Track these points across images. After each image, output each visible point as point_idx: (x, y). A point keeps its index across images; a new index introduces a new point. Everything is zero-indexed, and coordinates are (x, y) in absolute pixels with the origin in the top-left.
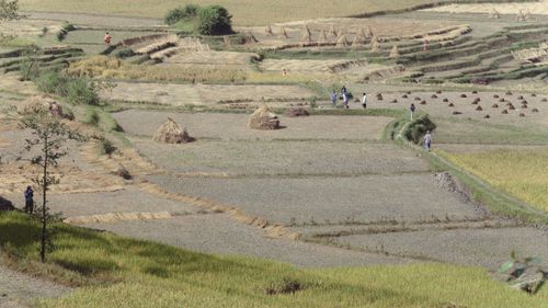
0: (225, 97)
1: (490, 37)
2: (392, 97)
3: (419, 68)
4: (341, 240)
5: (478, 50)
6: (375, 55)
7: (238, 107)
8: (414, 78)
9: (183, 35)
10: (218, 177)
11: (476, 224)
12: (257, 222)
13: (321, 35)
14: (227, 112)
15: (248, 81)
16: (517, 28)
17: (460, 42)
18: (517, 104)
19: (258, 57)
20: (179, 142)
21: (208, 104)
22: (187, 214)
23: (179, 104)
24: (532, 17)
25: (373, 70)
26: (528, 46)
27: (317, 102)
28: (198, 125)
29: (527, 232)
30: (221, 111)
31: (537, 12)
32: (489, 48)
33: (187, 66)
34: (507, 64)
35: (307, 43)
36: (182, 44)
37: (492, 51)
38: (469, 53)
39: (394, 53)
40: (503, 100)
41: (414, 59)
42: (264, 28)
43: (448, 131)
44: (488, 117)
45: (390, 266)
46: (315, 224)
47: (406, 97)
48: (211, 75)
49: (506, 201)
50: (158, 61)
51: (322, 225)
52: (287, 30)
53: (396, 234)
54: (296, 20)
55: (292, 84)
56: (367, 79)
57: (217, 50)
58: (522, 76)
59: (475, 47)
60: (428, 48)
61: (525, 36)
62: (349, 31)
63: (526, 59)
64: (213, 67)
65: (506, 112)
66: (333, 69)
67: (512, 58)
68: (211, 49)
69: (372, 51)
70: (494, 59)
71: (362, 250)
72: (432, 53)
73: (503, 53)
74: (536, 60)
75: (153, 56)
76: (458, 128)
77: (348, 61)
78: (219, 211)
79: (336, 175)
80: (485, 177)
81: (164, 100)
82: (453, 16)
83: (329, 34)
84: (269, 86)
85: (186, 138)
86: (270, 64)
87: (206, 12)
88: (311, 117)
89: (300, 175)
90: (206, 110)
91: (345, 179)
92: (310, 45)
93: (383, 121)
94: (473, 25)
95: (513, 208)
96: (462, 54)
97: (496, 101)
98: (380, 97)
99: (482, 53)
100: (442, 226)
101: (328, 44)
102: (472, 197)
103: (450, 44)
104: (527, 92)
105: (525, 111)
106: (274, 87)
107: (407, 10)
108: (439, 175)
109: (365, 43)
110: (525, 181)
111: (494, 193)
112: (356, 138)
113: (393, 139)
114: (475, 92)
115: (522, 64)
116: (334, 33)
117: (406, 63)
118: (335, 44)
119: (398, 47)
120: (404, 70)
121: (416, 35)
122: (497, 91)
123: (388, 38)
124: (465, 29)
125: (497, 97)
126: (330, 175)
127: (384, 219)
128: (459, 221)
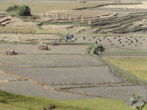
0: (28, 39)
1: (124, 17)
2: (89, 38)
3: (99, 28)
4: (70, 90)
5: (120, 22)
6: (83, 23)
7: (33, 42)
8: (97, 32)
9: (13, 16)
10: (26, 68)
11: (119, 85)
12: (40, 84)
13: (63, 16)
14: (29, 44)
15: (36, 33)
16: (134, 14)
17: (114, 19)
18: (134, 41)
19: (40, 24)
20: (11, 55)
21: (22, 41)
22: (14, 81)
23: (12, 41)
24: (140, 10)
25: (82, 29)
26: (138, 20)
27: (62, 40)
28: (18, 49)
29: (138, 87)
30: (27, 44)
31: (142, 8)
32: (124, 21)
33: (14, 27)
34: (131, 27)
35: (58, 19)
36: (13, 19)
37: (125, 22)
38: (117, 23)
39: (89, 23)
40: (129, 40)
41: (97, 25)
42: (42, 13)
43: (109, 51)
44: (124, 46)
45: (88, 100)
46: (61, 84)
47: (94, 38)
48: (23, 31)
49: (130, 76)
50: (4, 25)
51: (64, 85)
52: (51, 14)
53: (90, 88)
54: (54, 11)
55: (53, 34)
56: (80, 32)
57: (25, 21)
58: (136, 31)
59: (119, 20)
60: (102, 21)
61: (137, 16)
62: (73, 14)
63: (137, 25)
64: (24, 27)
65: (130, 44)
66: (67, 28)
67: (132, 24)
68: (23, 21)
69: (82, 22)
70: (126, 25)
71: (78, 94)
72: (103, 23)
73: (129, 22)
74: (141, 25)
75: (2, 24)
76: (113, 50)
77: (73, 25)
78: (26, 80)
79: (69, 67)
80: (122, 67)
81: (6, 39)
82: (111, 9)
83: (66, 16)
84: (44, 35)
85: (14, 53)
86: (44, 26)
87: (21, 8)
88: (59, 46)
89: (55, 67)
90: (21, 43)
91: (72, 68)
92: (59, 20)
93: (86, 47)
94: (118, 12)
95: (133, 79)
96: (114, 23)
97: (127, 40)
98: (84, 38)
99: (121, 23)
100: (107, 85)
101: (66, 19)
102: (118, 75)
103: (110, 19)
104: (138, 37)
105: (137, 44)
106: (46, 35)
107: (94, 7)
108: (106, 67)
109: (79, 19)
110: (137, 69)
111: (126, 73)
112: (76, 53)
113: (89, 54)
114: (119, 37)
115: (136, 26)
116: (68, 15)
117: (94, 26)
118: (68, 19)
119: (91, 20)
120: (93, 29)
121: (97, 16)
122: (127, 36)
123: (87, 17)
124: (115, 14)
125: (127, 38)
126: (66, 67)
127: (86, 83)
128: (113, 83)
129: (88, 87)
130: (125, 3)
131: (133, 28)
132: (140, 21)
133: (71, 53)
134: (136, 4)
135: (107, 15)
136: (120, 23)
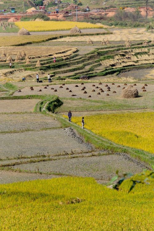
1: (88, 54)
2: (39, 88)
3: (52, 72)
4: (16, 167)
5: (83, 61)
6: (28, 66)
11: (87, 155)
16: (102, 49)
17: (73, 57)
18: (105, 89)
24: (109, 42)
25: (28, 74)
26: (109, 58)
29: (115, 157)
31: (112, 40)
34: (98, 68)
37: (90, 61)
38: (78, 63)
39: (38, 65)
40: (97, 88)
41: (49, 68)
43: (70, 105)
44: (90, 96)
45: (43, 180)
47: (46, 88)
49: (102, 141)
53: (45, 162)
58: (106, 74)
59: (81, 60)
60: (56, 61)
61: (107, 52)
62: (13, 53)
63: (108, 65)
65: (99, 94)
66: (5, 74)
67: (100, 65)
69: (26, 64)
70: (91, 66)
71: (28, 172)
72: (58, 64)
73: (96, 62)
74: (113, 65)
76: (75, 103)
77: (13, 70)
79: (11, 132)
82: (68, 43)
83: (2, 56)
91: (16, 134)
93: (35, 102)
94: (79, 48)
95: (106, 145)
96: (74, 64)
97: (94, 88)
98: (32, 89)
99: (85, 63)
100: (70, 156)
101: (2, 61)
102: (85, 140)
103: (68, 59)
104: (110, 82)
105: (109, 93)
107: (43, 41)
108: (67, 129)
109: (22, 59)
110: (112, 130)
111: (96, 138)
112: (20, 112)
113: (41, 111)
114: (83, 84)
115: (106, 67)
116: (5, 55)
117: (45, 70)
118: (5, 61)
119: (40, 61)
120: (44, 73)
121: (49, 54)
122: (94, 82)
123: (34, 57)
124: (75, 50)
125: (94, 86)
126: (7, 132)
127: (38, 155)
128: (79, 153)
129: (41, 161)
130: (88, 33)
131: (102, 70)
132: (111, 59)
133: (14, 111)
134: (104, 34)
135: (63, 52)
136: (83, 64)
